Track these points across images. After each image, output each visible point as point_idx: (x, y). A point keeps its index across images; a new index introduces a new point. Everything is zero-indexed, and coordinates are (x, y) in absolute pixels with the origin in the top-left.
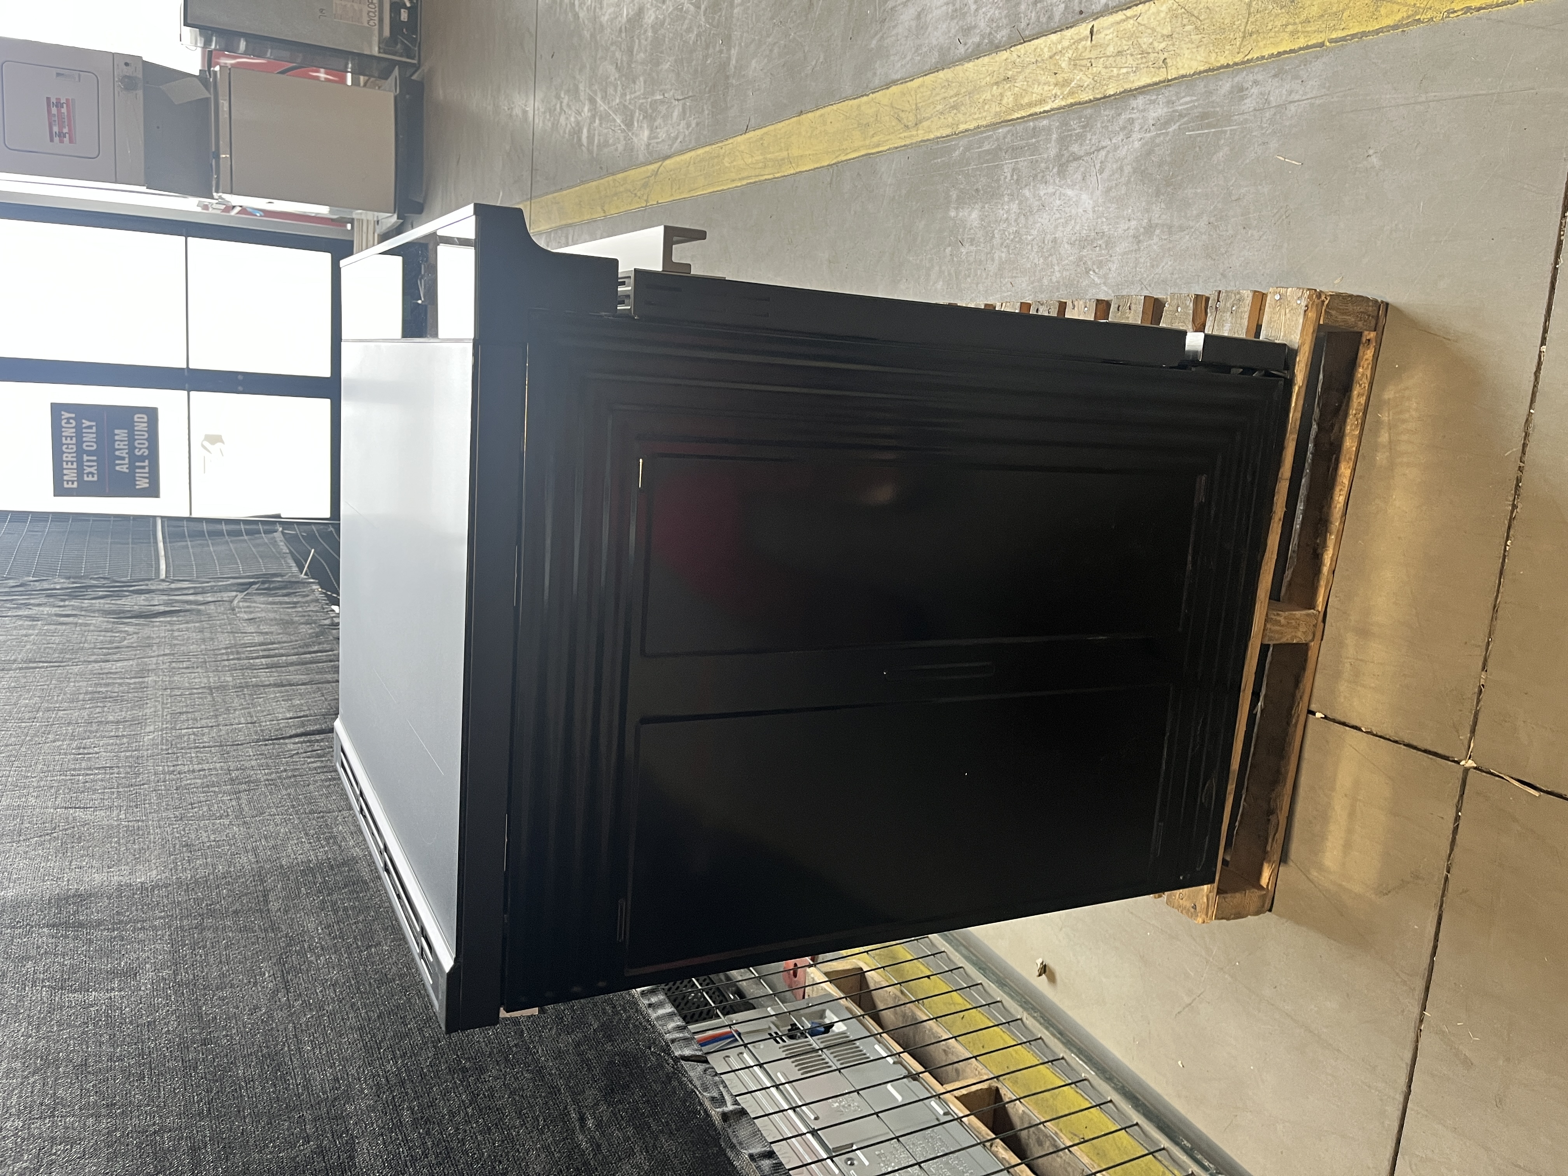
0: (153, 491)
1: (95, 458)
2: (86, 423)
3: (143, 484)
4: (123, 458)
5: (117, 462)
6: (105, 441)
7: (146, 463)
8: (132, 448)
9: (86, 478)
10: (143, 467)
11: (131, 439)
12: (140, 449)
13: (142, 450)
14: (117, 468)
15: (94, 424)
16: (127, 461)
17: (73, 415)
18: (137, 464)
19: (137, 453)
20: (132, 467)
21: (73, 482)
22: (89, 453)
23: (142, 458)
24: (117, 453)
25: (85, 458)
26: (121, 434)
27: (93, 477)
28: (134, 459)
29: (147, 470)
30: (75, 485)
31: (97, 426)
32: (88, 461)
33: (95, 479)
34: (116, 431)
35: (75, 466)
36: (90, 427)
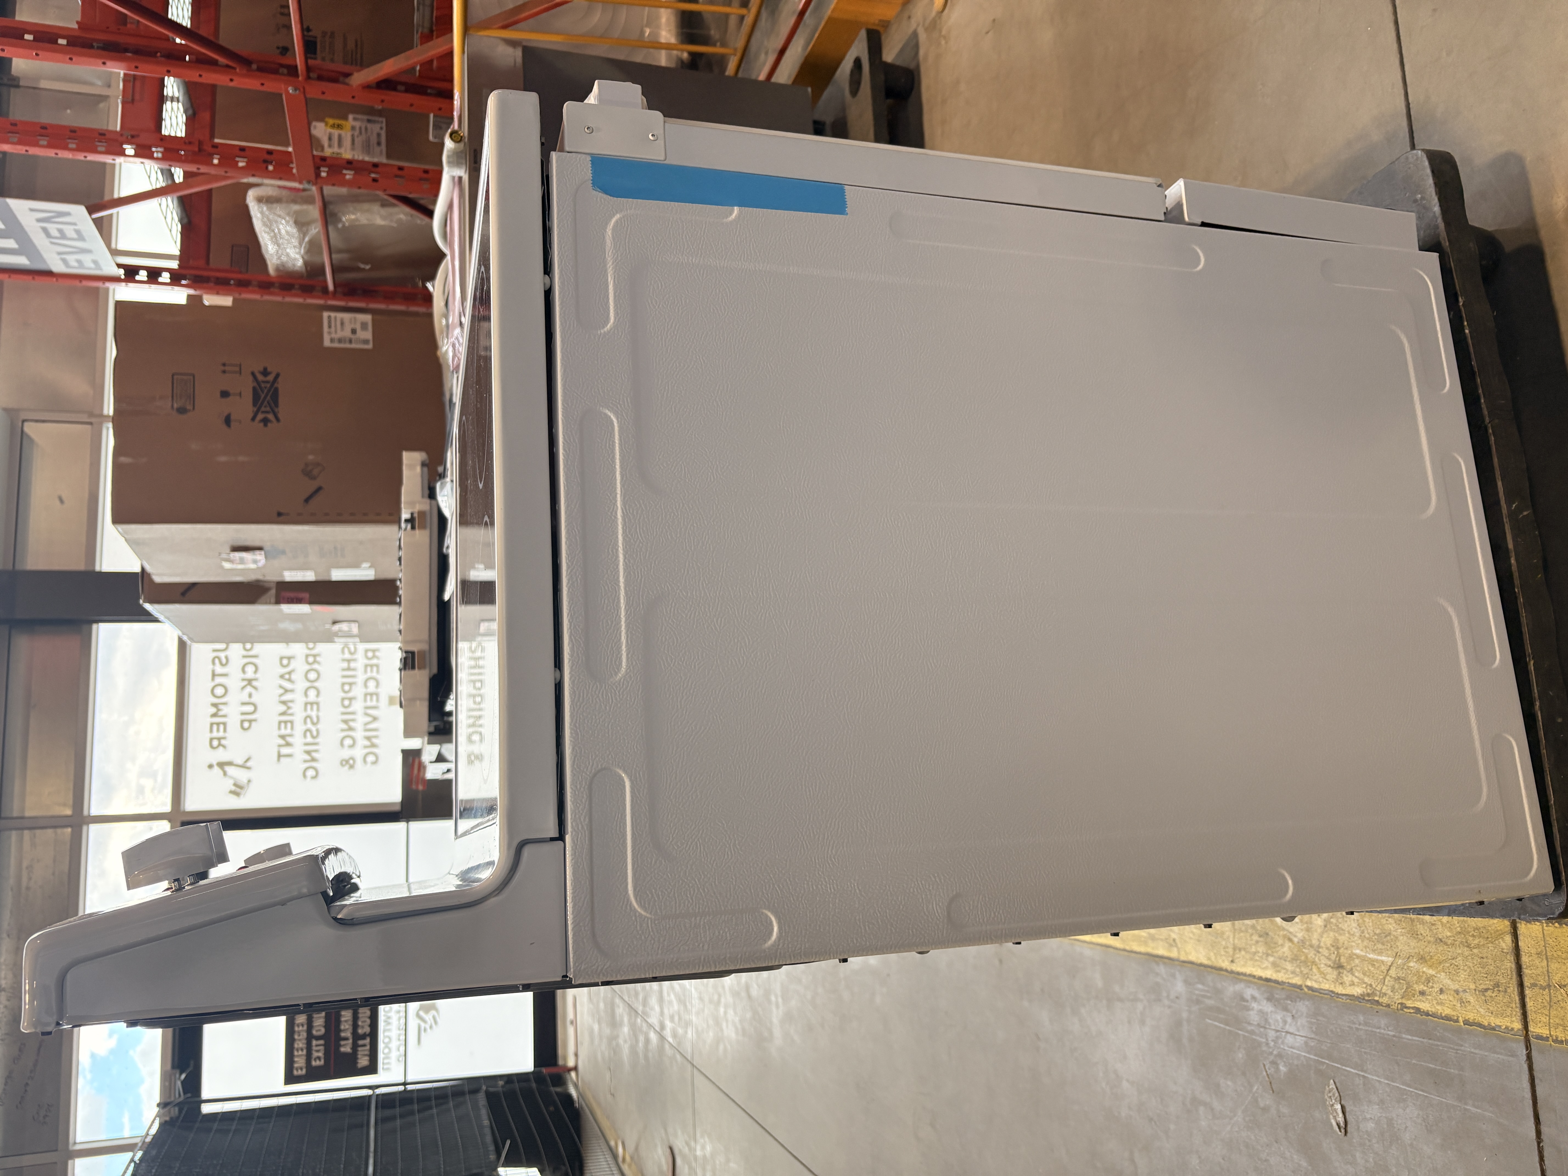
0: (372, 1069)
1: (322, 1042)
3: (363, 1062)
4: (346, 1039)
5: (342, 1043)
6: (332, 1023)
7: (368, 1041)
8: (355, 1026)
9: (314, 1063)
10: (364, 1045)
11: (356, 1018)
12: (362, 1029)
13: (364, 1031)
14: (342, 1049)
15: (322, 1017)
16: (350, 1041)
18: (361, 1042)
19: (360, 1031)
20: (355, 1047)
21: (301, 1069)
22: (318, 1038)
23: (363, 1037)
24: (343, 1034)
25: (314, 1042)
26: (347, 1018)
27: (320, 1060)
28: (356, 1037)
29: (368, 1047)
30: (304, 1072)
31: (325, 1018)
32: (317, 1046)
33: (322, 1062)
35: (305, 1052)
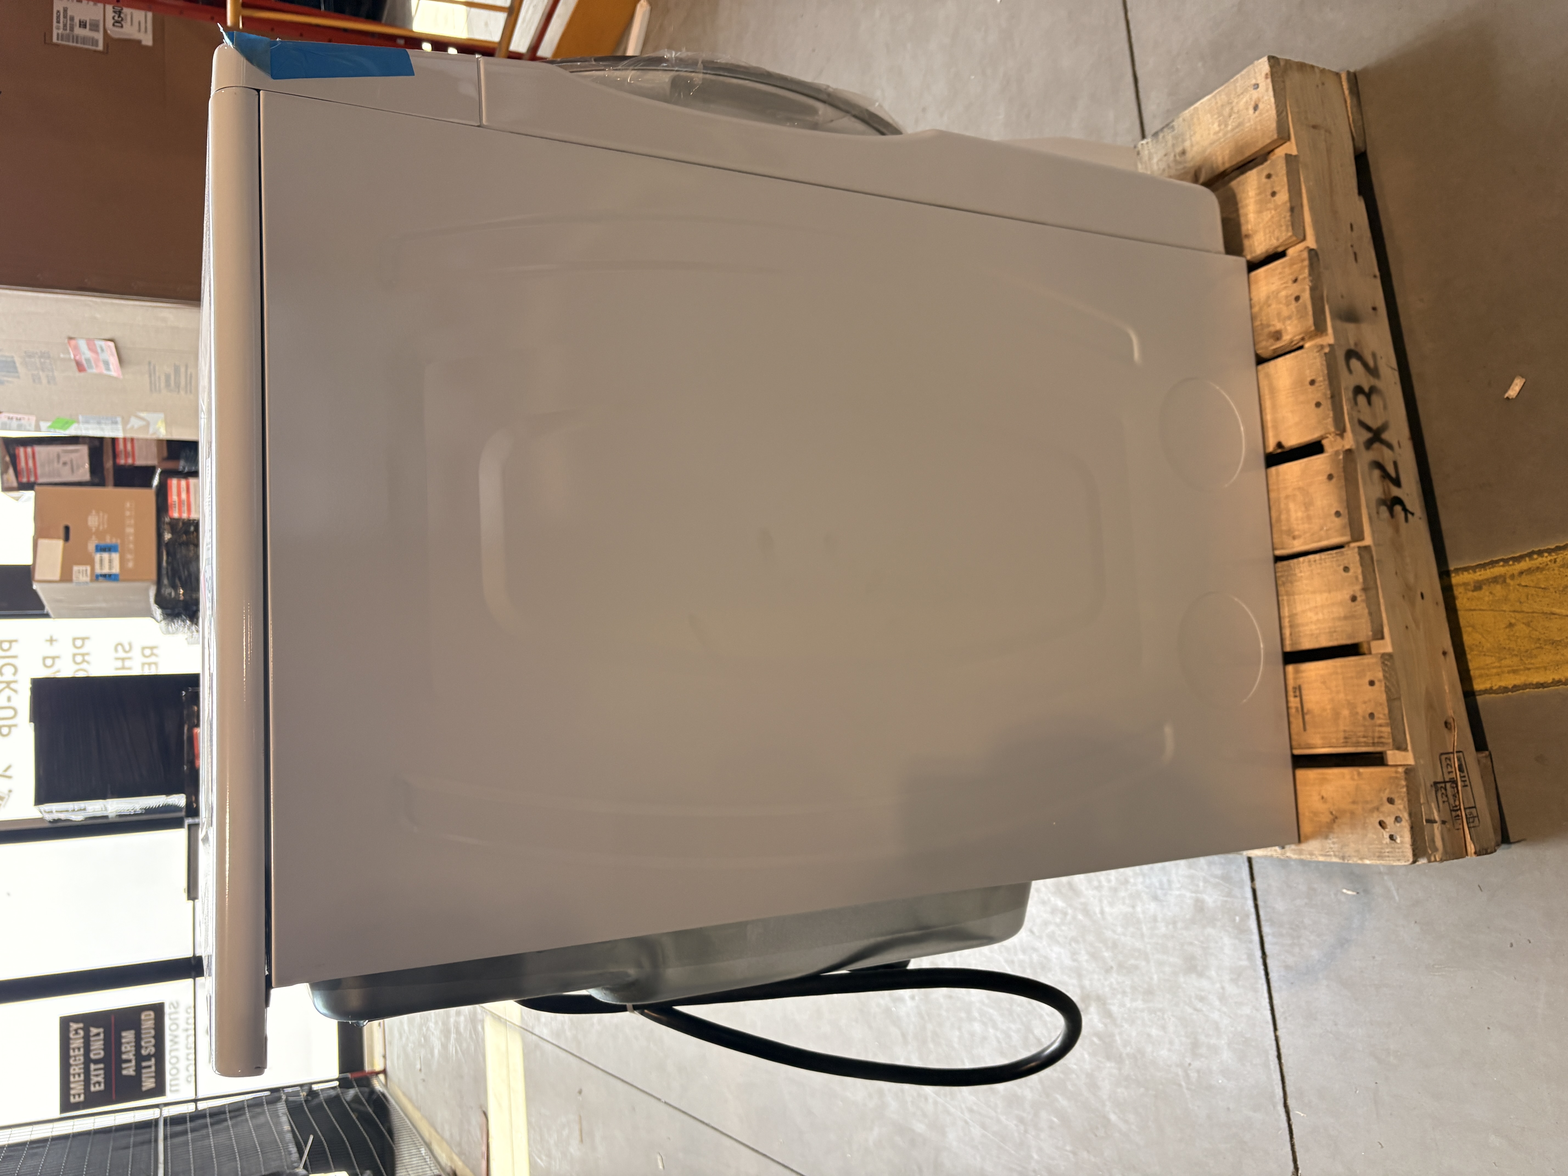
0: (159, 1088)
1: (102, 1066)
2: (94, 1031)
3: (149, 1083)
4: (129, 1061)
5: (124, 1065)
6: (113, 1046)
7: (153, 1062)
8: (138, 1047)
9: (93, 1089)
10: (150, 1067)
11: (138, 1039)
12: (146, 1048)
13: (148, 1048)
14: (125, 1072)
15: (101, 1030)
16: (133, 1063)
17: (81, 1025)
18: (144, 1064)
19: (144, 1052)
20: (139, 1069)
21: (79, 1095)
22: (96, 1062)
23: (148, 1058)
24: (124, 1057)
25: (92, 1067)
26: (128, 1036)
27: (100, 1085)
28: (140, 1058)
29: (153, 1069)
30: (82, 1098)
31: (105, 1032)
32: (95, 1070)
33: (102, 1087)
34: (124, 1034)
35: (82, 1077)
36: (98, 1034)
